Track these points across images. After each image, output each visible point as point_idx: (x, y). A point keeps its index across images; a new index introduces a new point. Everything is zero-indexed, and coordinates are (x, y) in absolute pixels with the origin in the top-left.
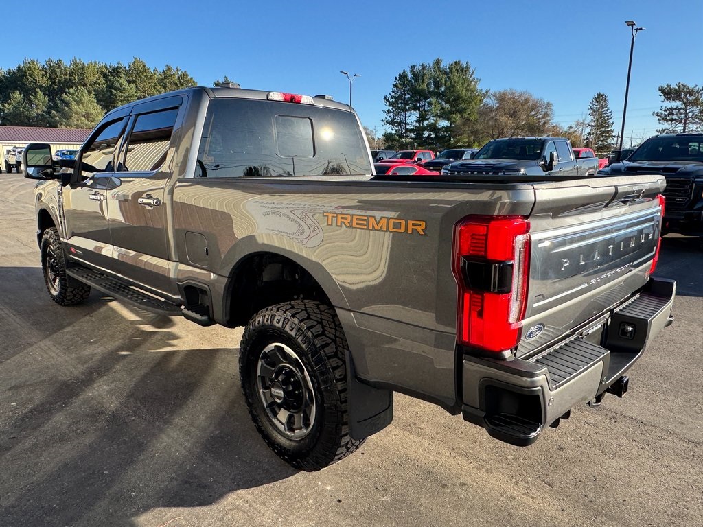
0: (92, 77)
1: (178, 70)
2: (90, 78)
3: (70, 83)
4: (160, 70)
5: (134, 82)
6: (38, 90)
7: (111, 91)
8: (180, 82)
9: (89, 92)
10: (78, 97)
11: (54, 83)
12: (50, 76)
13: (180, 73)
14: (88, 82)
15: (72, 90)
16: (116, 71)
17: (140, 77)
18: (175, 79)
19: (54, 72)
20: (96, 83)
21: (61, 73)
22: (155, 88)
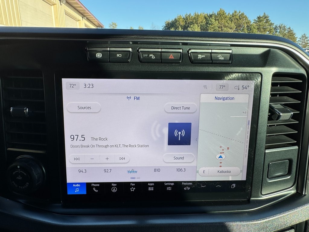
0: (201, 20)
1: (239, 13)
2: (200, 20)
3: (192, 23)
4: (231, 14)
5: (218, 20)
6: (180, 27)
7: (207, 25)
8: (240, 18)
9: (198, 26)
10: (193, 28)
11: (186, 24)
12: (185, 21)
13: (240, 13)
14: (199, 22)
15: (192, 26)
16: (211, 16)
17: (221, 17)
18: (238, 17)
19: (187, 19)
20: (202, 22)
21: (190, 19)
22: (227, 22)
